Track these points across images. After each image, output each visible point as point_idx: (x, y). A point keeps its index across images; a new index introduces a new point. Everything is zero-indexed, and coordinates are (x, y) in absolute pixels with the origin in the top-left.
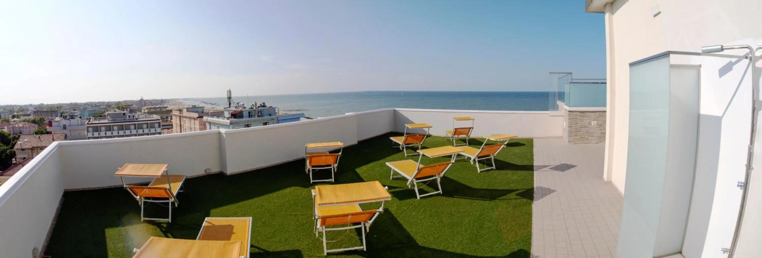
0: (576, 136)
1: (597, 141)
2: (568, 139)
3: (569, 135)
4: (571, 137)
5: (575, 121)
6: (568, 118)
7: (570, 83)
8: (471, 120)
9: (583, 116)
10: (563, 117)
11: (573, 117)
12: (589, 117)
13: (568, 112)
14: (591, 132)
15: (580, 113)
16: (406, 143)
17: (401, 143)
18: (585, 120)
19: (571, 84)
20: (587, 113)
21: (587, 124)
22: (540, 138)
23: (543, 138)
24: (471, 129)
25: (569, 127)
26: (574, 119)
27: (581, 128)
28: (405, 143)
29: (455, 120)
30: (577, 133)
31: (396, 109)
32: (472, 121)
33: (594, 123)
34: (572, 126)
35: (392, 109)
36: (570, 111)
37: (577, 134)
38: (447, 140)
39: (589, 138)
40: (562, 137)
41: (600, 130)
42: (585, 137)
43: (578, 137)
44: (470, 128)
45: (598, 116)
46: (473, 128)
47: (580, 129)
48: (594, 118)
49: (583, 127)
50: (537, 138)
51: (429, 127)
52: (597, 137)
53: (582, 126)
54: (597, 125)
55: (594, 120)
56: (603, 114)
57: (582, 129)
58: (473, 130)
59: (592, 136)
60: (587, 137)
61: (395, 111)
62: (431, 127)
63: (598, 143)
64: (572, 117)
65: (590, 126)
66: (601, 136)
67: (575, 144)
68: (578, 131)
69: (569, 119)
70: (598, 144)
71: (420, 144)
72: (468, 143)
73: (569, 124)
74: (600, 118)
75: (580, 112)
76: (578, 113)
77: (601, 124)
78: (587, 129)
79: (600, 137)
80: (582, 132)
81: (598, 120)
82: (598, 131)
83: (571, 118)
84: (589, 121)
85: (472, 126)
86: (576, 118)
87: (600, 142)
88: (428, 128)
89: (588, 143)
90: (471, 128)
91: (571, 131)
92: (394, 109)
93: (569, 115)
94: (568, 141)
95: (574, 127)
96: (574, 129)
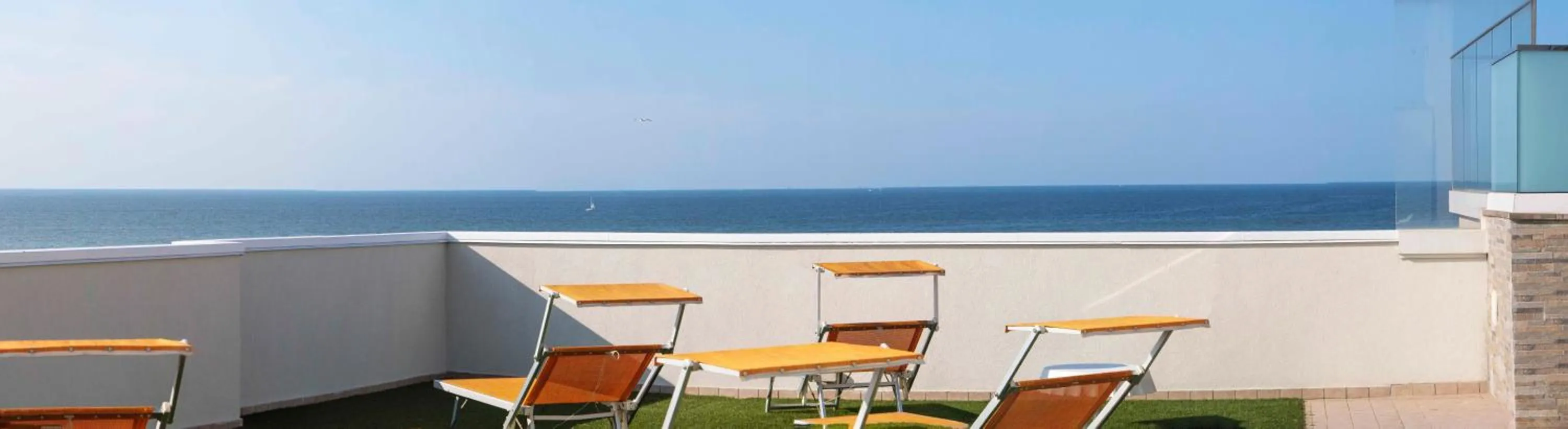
2: (1518, 384)
3: (1517, 361)
4: (1533, 372)
5: (1556, 274)
6: (1508, 258)
7: (1522, 48)
8: (924, 272)
10: (1483, 264)
11: (1544, 254)
13: (1508, 222)
16: (542, 400)
17: (509, 406)
19: (1525, 56)
22: (1346, 394)
23: (1367, 393)
24: (926, 332)
25: (1520, 312)
26: (1549, 269)
28: (537, 402)
29: (828, 274)
31: (461, 236)
32: (930, 278)
34: (1539, 310)
35: (437, 235)
36: (1519, 219)
38: (770, 408)
40: (1481, 388)
46: (933, 327)
50: (1323, 395)
51: (682, 302)
61: (449, 244)
62: (698, 300)
64: (1535, 256)
71: (620, 410)
83: (1530, 262)
85: (929, 318)
88: (676, 307)
90: (924, 324)
91: (1531, 341)
92: (448, 235)
93: (1515, 238)
94: (1518, 398)
95: (1552, 311)
96: (1552, 328)
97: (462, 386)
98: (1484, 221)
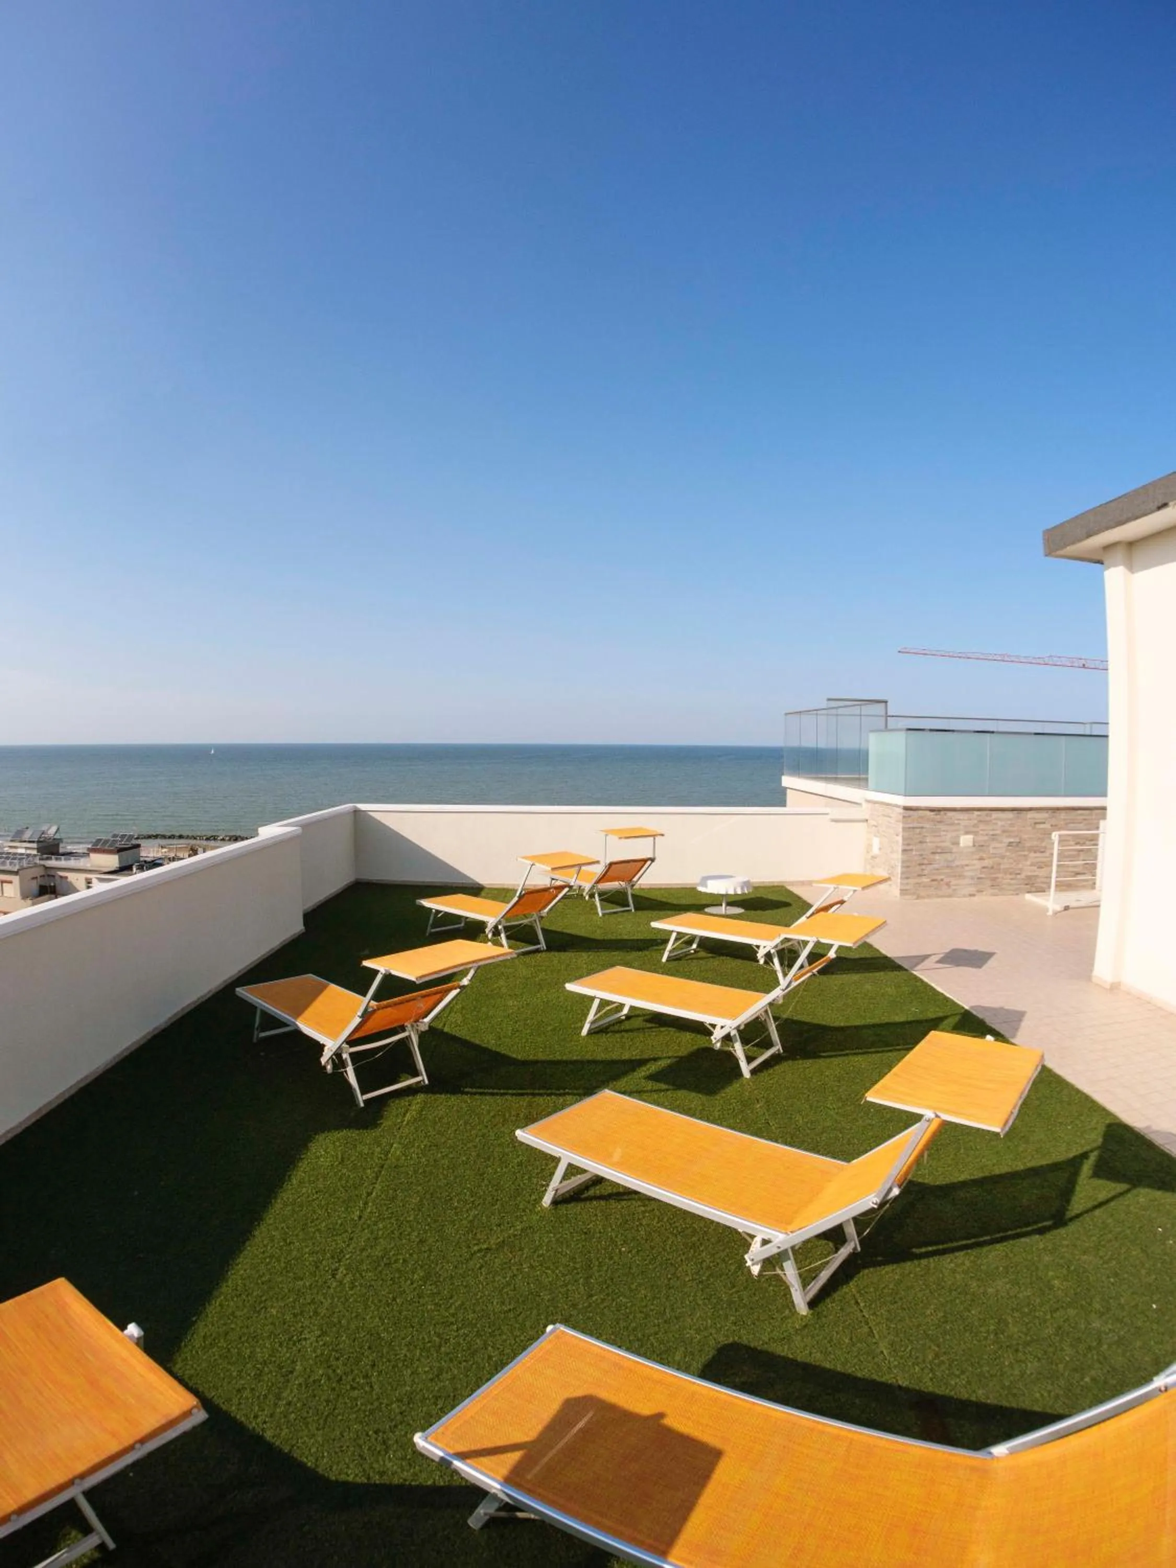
0: (919, 876)
1: (972, 890)
2: (901, 884)
3: (902, 873)
4: (907, 878)
5: (920, 834)
6: (901, 826)
7: (908, 730)
8: (659, 835)
9: (940, 822)
11: (916, 825)
12: (952, 824)
13: (901, 811)
14: (957, 866)
15: (932, 813)
17: (485, 918)
18: (944, 831)
20: (950, 814)
21: (947, 844)
22: (802, 883)
23: (809, 883)
24: (649, 862)
25: (904, 851)
26: (918, 831)
27: (933, 853)
30: (924, 867)
31: (362, 807)
32: (659, 838)
33: (966, 840)
34: (911, 850)
35: (348, 806)
36: (906, 808)
37: (923, 870)
39: (954, 882)
41: (981, 859)
42: (942, 880)
43: (925, 880)
44: (645, 861)
45: (976, 822)
46: (652, 860)
47: (932, 856)
48: (966, 826)
49: (939, 851)
50: (792, 884)
52: (972, 878)
53: (937, 847)
54: (974, 846)
55: (967, 833)
56: (987, 815)
57: (937, 857)
58: (653, 864)
59: (961, 876)
60: (946, 880)
61: (356, 812)
63: (973, 895)
65: (955, 849)
66: (983, 876)
67: (918, 897)
68: (926, 862)
69: (904, 829)
70: (972, 898)
71: (538, 917)
72: (634, 905)
73: (903, 844)
74: (982, 826)
75: (932, 810)
76: (928, 813)
77: (982, 844)
78: (948, 857)
79: (979, 878)
80: (936, 866)
81: (975, 833)
82: (975, 862)
83: (909, 828)
84: (954, 834)
85: (650, 855)
86: (922, 828)
87: (980, 891)
89: (950, 896)
90: (649, 859)
91: (908, 864)
92: (356, 807)
93: (904, 817)
94: (901, 890)
95: (916, 850)
96: (916, 858)
97: (430, 902)
98: (865, 805)
